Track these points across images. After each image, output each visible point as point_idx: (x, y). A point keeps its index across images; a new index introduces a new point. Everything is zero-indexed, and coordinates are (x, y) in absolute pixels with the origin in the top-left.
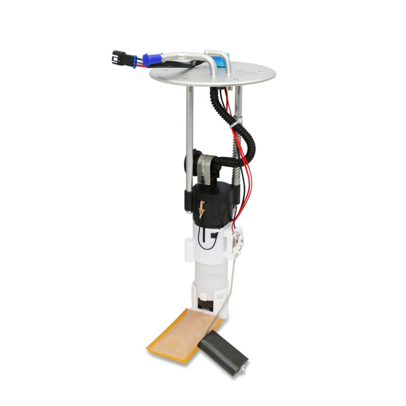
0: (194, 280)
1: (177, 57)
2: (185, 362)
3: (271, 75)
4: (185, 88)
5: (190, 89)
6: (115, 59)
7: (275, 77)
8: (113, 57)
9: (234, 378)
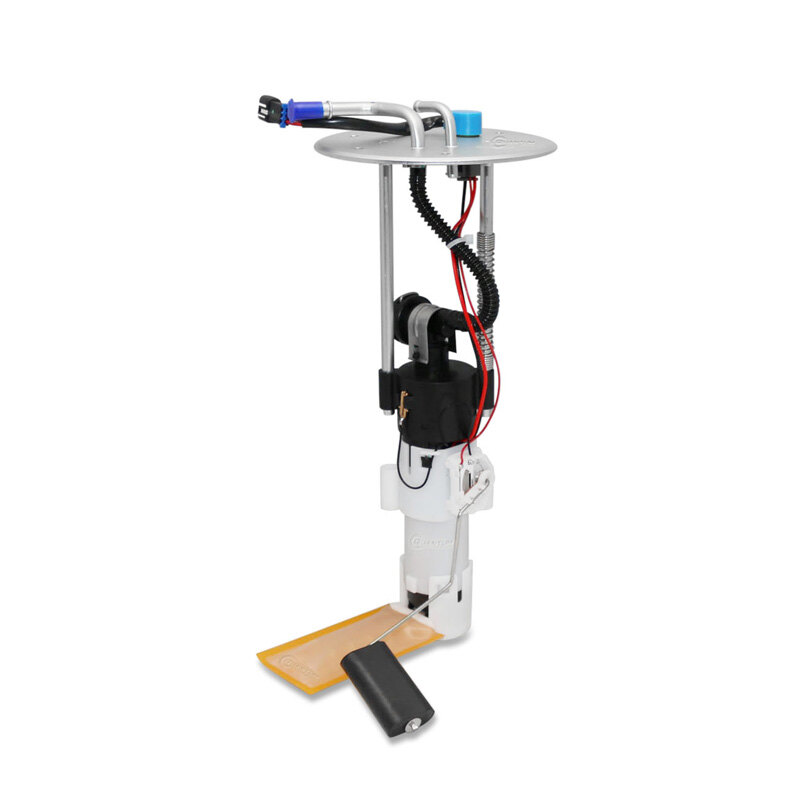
0: (403, 552)
1: (359, 110)
2: (314, 692)
3: (547, 148)
4: (377, 166)
5: (386, 171)
6: (263, 111)
7: (554, 151)
8: (260, 108)
9: (393, 742)
